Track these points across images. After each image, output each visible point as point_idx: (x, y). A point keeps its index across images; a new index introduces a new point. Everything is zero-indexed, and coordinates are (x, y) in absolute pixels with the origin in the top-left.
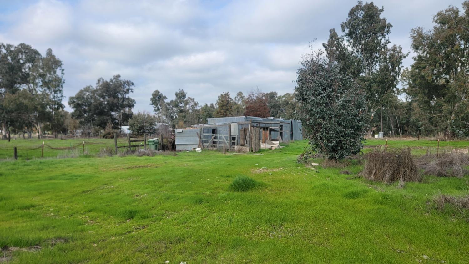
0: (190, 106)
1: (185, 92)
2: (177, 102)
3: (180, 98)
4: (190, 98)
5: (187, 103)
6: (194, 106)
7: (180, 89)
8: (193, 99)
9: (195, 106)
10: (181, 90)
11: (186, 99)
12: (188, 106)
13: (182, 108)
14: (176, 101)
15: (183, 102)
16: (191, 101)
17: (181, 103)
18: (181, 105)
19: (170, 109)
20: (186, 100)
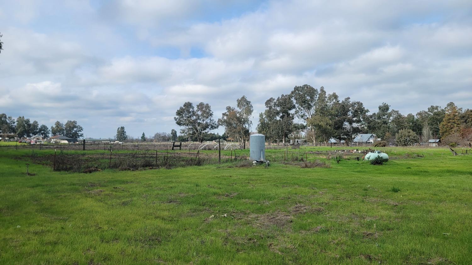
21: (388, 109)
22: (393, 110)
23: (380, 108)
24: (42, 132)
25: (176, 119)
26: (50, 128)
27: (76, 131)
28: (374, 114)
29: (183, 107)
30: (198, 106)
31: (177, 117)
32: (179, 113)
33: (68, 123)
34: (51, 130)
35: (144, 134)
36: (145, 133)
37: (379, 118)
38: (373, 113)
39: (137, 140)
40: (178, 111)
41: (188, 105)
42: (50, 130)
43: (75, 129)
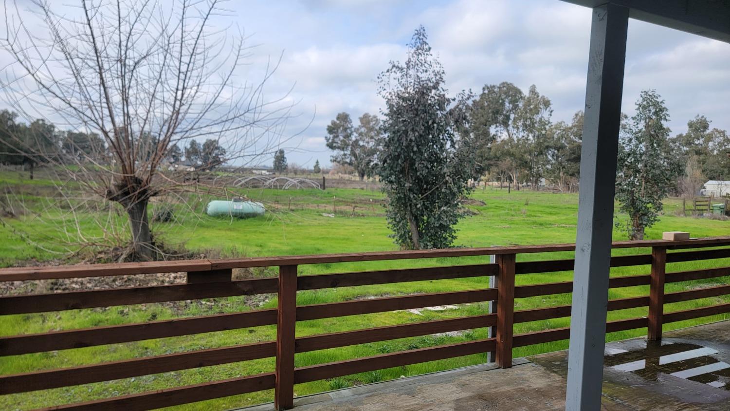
0: (717, 143)
1: (707, 120)
2: (691, 137)
3: (697, 130)
4: (717, 130)
5: (710, 138)
6: (724, 143)
7: (698, 116)
8: (723, 132)
9: (726, 144)
10: (700, 117)
11: (708, 132)
12: (711, 144)
13: (700, 147)
14: (688, 135)
15: (702, 137)
16: (718, 135)
17: (699, 139)
18: (697, 142)
19: (676, 148)
20: (709, 134)
21: (706, 127)
22: (715, 129)
23: (691, 125)
24: (173, 154)
25: (327, 139)
26: (183, 150)
27: (217, 155)
28: (681, 136)
29: (335, 120)
30: (361, 119)
31: (328, 136)
32: (331, 130)
33: (206, 143)
34: (184, 151)
35: (317, 162)
36: (319, 161)
37: (689, 143)
38: (678, 134)
39: (310, 172)
40: (328, 126)
41: (344, 118)
42: (182, 152)
43: (216, 151)
